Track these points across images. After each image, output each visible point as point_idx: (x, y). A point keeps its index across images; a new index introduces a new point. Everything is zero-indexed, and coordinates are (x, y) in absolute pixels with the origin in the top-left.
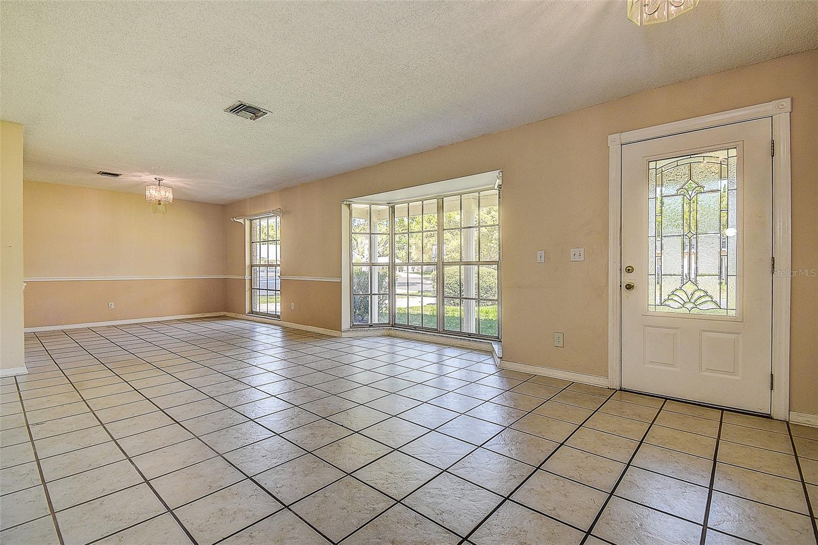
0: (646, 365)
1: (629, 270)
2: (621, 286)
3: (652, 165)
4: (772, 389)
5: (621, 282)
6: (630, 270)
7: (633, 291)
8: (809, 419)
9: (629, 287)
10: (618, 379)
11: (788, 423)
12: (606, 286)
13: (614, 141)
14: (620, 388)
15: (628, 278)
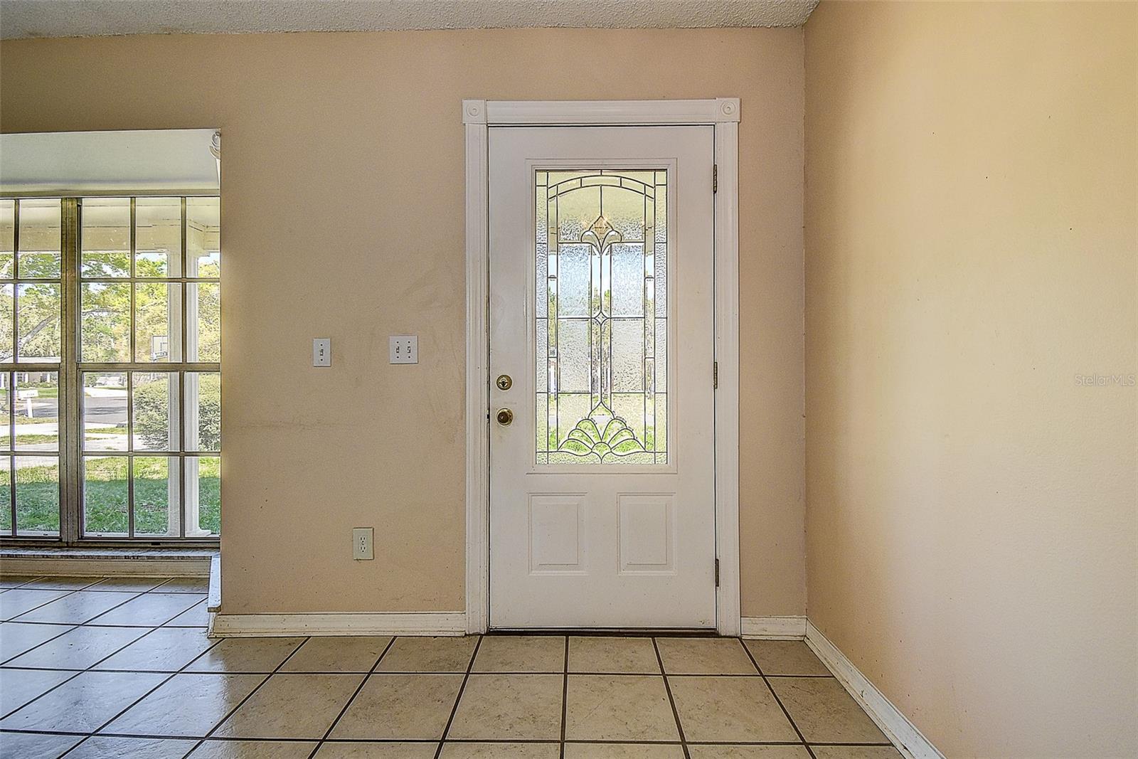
0: (534, 573)
1: (503, 383)
2: (488, 417)
3: (541, 178)
4: (717, 585)
5: (489, 409)
6: (505, 384)
7: (511, 427)
8: (764, 626)
9: (505, 418)
10: (484, 611)
11: (740, 639)
12: (462, 418)
13: (475, 112)
14: (488, 628)
15: (502, 401)
